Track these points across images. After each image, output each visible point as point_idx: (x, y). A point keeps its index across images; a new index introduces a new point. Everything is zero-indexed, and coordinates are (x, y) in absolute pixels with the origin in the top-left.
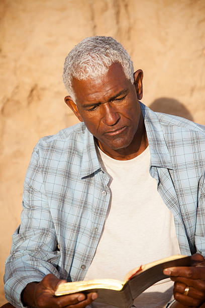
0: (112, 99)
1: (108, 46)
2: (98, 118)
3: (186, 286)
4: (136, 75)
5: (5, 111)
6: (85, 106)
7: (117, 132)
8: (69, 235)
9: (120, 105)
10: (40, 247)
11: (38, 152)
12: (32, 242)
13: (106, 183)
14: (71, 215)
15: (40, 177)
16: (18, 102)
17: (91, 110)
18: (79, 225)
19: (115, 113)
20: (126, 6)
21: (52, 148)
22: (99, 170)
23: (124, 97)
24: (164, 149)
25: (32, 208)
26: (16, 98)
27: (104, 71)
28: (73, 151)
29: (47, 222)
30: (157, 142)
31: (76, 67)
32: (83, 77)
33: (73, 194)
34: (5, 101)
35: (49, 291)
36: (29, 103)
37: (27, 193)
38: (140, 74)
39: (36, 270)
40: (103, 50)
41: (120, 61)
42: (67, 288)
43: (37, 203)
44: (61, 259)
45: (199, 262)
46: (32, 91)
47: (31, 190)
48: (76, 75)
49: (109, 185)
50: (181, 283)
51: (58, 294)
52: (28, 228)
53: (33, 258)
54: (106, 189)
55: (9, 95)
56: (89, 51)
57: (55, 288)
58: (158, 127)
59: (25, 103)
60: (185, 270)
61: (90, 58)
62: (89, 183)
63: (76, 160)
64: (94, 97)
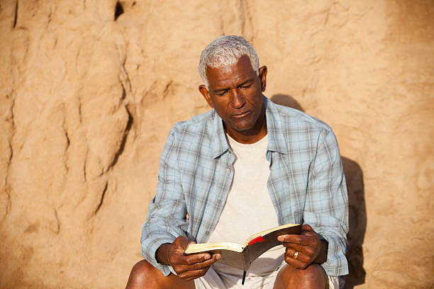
0: (239, 86)
1: (238, 42)
2: (227, 103)
3: (296, 251)
4: (261, 70)
5: (144, 102)
6: (216, 91)
7: (243, 115)
8: (198, 206)
9: (246, 92)
10: (173, 215)
11: (173, 135)
12: (165, 211)
13: (231, 162)
14: (201, 189)
15: (174, 156)
16: (155, 95)
17: (222, 95)
18: (207, 198)
19: (241, 98)
20: (251, 19)
21: (186, 132)
22: (227, 151)
23: (250, 86)
24: (281, 137)
25: (166, 182)
26: (154, 92)
27: (234, 61)
28: (204, 134)
29: (179, 195)
30: (275, 130)
31: (211, 58)
32: (216, 66)
33: (203, 171)
34: (145, 94)
35: (180, 251)
36: (165, 97)
37: (162, 169)
38: (265, 69)
39: (169, 234)
40: (234, 45)
41: (249, 55)
42: (196, 248)
43: (170, 178)
44: (190, 226)
45: (308, 231)
46: (168, 86)
47: (166, 166)
48: (210, 64)
49: (233, 164)
50: (292, 248)
51: (187, 252)
52: (163, 198)
53: (167, 224)
54: (231, 167)
55: (148, 89)
56: (222, 45)
57: (185, 248)
58: (278, 117)
59: (161, 97)
60: (296, 238)
61: (223, 50)
62: (216, 162)
63: (206, 142)
64: (224, 83)
